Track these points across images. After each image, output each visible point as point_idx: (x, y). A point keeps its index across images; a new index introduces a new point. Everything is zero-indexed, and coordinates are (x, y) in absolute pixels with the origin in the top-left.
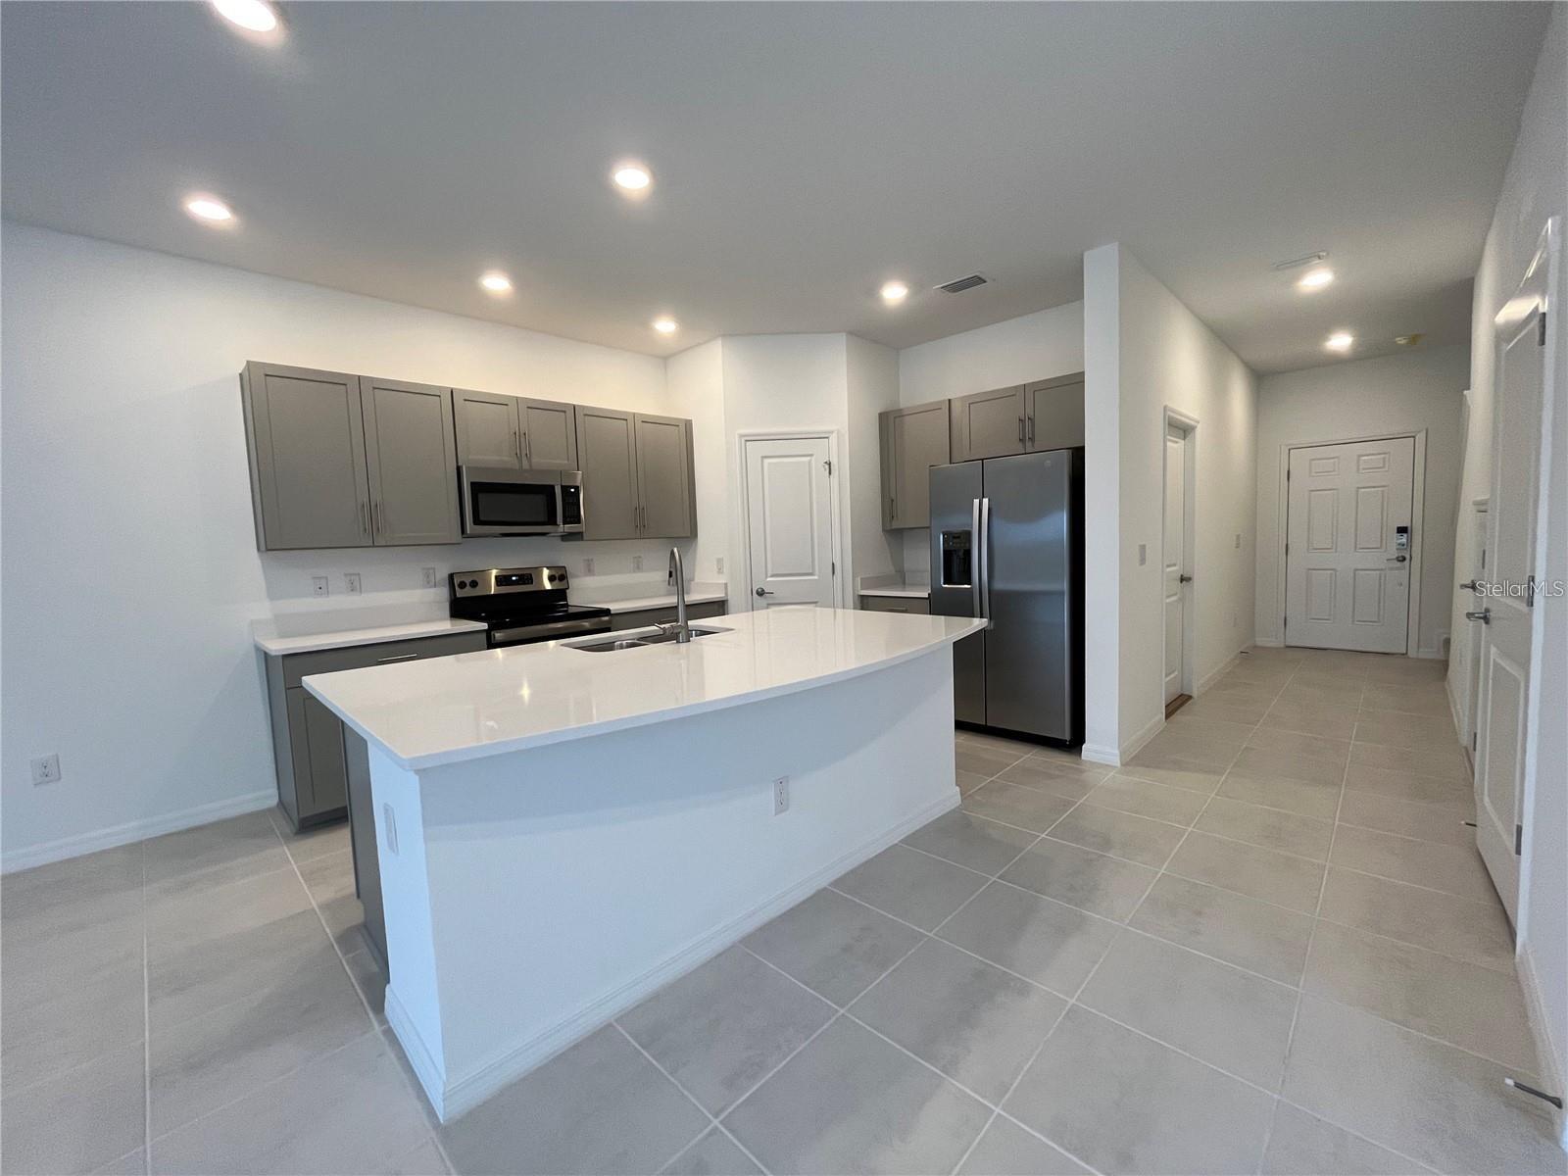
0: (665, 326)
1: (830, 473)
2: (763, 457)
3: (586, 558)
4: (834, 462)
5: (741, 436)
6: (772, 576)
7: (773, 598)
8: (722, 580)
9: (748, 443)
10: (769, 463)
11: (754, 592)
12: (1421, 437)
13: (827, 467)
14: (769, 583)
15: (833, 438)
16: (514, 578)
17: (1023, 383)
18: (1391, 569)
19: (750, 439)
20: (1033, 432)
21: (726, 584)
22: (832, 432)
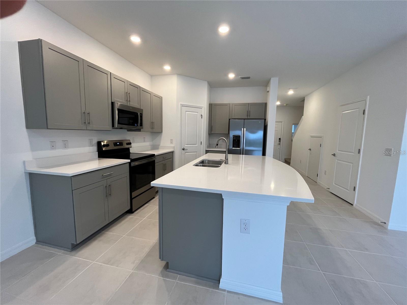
0: (167, 68)
1: (202, 118)
2: (186, 111)
3: (133, 137)
4: (203, 115)
5: (181, 104)
6: (187, 145)
7: (186, 151)
8: (173, 145)
9: (182, 107)
10: (187, 113)
11: (182, 149)
12: (283, 122)
13: (201, 116)
14: (186, 146)
15: (203, 108)
16: (118, 144)
17: (248, 103)
18: (278, 146)
19: (182, 106)
20: (250, 114)
21: (174, 147)
22: (203, 107)
